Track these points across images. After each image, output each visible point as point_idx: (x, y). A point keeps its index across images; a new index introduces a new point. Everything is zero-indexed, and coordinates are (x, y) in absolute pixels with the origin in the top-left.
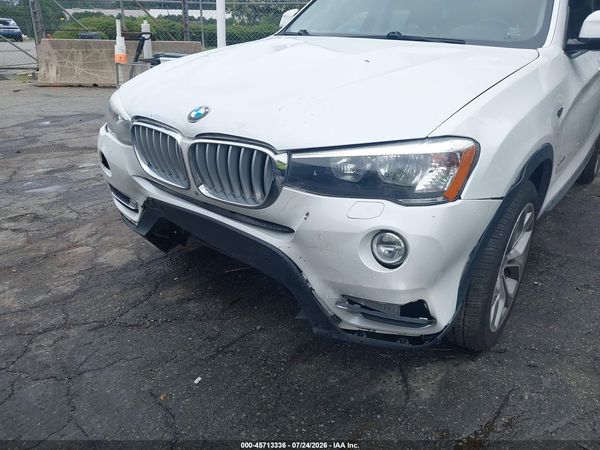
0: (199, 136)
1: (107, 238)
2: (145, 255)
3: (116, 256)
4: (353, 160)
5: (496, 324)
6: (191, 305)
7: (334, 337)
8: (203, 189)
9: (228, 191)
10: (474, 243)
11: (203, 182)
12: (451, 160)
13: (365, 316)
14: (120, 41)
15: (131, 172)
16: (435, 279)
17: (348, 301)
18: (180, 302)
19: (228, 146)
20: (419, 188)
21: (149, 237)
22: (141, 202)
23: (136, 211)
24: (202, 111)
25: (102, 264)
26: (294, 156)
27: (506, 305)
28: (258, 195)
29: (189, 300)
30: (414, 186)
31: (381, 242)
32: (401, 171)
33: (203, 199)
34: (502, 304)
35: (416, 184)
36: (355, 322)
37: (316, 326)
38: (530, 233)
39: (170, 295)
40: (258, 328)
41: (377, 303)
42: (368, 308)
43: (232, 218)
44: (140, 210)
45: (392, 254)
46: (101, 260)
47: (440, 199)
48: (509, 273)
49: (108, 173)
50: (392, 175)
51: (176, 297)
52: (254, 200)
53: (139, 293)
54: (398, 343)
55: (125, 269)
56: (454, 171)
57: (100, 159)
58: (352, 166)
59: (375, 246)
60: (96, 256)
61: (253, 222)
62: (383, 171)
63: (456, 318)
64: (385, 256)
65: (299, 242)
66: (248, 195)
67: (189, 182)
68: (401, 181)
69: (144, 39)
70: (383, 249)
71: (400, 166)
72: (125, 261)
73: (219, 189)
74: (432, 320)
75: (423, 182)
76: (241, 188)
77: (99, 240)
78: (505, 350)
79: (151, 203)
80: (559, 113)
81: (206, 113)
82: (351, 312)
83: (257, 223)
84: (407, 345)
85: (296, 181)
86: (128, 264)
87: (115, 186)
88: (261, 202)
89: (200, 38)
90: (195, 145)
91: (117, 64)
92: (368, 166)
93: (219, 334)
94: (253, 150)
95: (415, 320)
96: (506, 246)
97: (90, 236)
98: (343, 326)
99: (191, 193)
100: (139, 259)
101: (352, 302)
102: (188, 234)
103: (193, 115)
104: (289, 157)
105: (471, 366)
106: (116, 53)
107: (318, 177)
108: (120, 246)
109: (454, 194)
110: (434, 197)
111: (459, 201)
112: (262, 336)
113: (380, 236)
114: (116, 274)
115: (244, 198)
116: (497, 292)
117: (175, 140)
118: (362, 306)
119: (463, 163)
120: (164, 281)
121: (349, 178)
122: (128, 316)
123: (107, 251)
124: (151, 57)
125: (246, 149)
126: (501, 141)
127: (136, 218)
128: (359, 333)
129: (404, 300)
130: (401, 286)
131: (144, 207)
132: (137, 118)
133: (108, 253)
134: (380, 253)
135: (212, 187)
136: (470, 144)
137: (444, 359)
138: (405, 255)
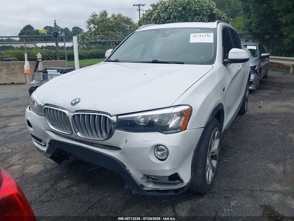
0: (76, 111)
1: (29, 160)
2: (48, 167)
3: (34, 169)
4: (143, 117)
5: (210, 180)
6: (74, 188)
7: (142, 194)
8: (79, 134)
9: (90, 134)
10: (195, 147)
11: (79, 131)
12: (181, 114)
13: (155, 183)
14: (27, 63)
15: (43, 129)
16: (181, 163)
17: (147, 177)
18: (68, 187)
19: (90, 115)
20: (171, 126)
21: (52, 158)
22: (48, 141)
23: (45, 146)
24: (77, 101)
25: (28, 173)
26: (119, 117)
27: (213, 172)
28: (104, 134)
29: (72, 186)
30: (168, 126)
31: (158, 150)
32: (163, 120)
33: (79, 138)
34: (211, 171)
35: (169, 125)
36: (150, 186)
37: (134, 190)
38: (219, 140)
39: (63, 185)
40: (107, 195)
41: (159, 176)
42: (155, 180)
43: (92, 145)
44: (47, 145)
45: (163, 155)
46: (26, 171)
47: (179, 130)
48: (213, 157)
49: (31, 129)
50: (160, 122)
51: (66, 185)
52: (102, 137)
53: (47, 185)
54: (169, 194)
55: (39, 174)
56: (183, 119)
57: (27, 123)
58: (143, 119)
59: (156, 152)
60: (24, 170)
61: (102, 146)
62: (156, 120)
63: (192, 179)
64: (160, 156)
65: (124, 153)
66: (99, 134)
67: (72, 131)
68: (163, 124)
69: (39, 62)
70: (159, 153)
71: (162, 118)
72: (39, 171)
73: (86, 133)
74: (182, 181)
75: (172, 124)
76: (96, 132)
77: (24, 161)
78: (215, 192)
79: (53, 142)
80: (224, 90)
81: (79, 101)
82: (148, 182)
83: (104, 147)
84: (173, 193)
85: (121, 127)
86: (41, 172)
87: (34, 135)
88: (106, 138)
89: (65, 58)
90: (75, 115)
91: (25, 74)
92: (150, 118)
93: (89, 200)
94: (101, 116)
95: (174, 182)
96: (209, 146)
97: (20, 160)
98: (145, 189)
99: (73, 136)
100: (46, 168)
101: (148, 177)
102: (70, 154)
103: (73, 102)
104: (117, 117)
105: (201, 201)
106: (25, 68)
107: (129, 125)
108: (36, 163)
109: (184, 128)
110: (177, 129)
111: (186, 131)
112: (109, 199)
113: (157, 148)
114: (35, 178)
115: (98, 136)
116: (208, 166)
117: (65, 113)
118: (153, 179)
119: (186, 115)
120: (60, 178)
121: (142, 124)
122: (44, 197)
123: (29, 166)
124: (42, 69)
125: (98, 115)
126: (201, 104)
127: (45, 149)
128: (152, 191)
129: (169, 174)
130: (167, 168)
131: (49, 143)
132: (47, 104)
133: (30, 167)
134: (158, 154)
135: (83, 133)
136: (188, 107)
137: (190, 199)
138: (168, 154)
